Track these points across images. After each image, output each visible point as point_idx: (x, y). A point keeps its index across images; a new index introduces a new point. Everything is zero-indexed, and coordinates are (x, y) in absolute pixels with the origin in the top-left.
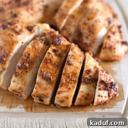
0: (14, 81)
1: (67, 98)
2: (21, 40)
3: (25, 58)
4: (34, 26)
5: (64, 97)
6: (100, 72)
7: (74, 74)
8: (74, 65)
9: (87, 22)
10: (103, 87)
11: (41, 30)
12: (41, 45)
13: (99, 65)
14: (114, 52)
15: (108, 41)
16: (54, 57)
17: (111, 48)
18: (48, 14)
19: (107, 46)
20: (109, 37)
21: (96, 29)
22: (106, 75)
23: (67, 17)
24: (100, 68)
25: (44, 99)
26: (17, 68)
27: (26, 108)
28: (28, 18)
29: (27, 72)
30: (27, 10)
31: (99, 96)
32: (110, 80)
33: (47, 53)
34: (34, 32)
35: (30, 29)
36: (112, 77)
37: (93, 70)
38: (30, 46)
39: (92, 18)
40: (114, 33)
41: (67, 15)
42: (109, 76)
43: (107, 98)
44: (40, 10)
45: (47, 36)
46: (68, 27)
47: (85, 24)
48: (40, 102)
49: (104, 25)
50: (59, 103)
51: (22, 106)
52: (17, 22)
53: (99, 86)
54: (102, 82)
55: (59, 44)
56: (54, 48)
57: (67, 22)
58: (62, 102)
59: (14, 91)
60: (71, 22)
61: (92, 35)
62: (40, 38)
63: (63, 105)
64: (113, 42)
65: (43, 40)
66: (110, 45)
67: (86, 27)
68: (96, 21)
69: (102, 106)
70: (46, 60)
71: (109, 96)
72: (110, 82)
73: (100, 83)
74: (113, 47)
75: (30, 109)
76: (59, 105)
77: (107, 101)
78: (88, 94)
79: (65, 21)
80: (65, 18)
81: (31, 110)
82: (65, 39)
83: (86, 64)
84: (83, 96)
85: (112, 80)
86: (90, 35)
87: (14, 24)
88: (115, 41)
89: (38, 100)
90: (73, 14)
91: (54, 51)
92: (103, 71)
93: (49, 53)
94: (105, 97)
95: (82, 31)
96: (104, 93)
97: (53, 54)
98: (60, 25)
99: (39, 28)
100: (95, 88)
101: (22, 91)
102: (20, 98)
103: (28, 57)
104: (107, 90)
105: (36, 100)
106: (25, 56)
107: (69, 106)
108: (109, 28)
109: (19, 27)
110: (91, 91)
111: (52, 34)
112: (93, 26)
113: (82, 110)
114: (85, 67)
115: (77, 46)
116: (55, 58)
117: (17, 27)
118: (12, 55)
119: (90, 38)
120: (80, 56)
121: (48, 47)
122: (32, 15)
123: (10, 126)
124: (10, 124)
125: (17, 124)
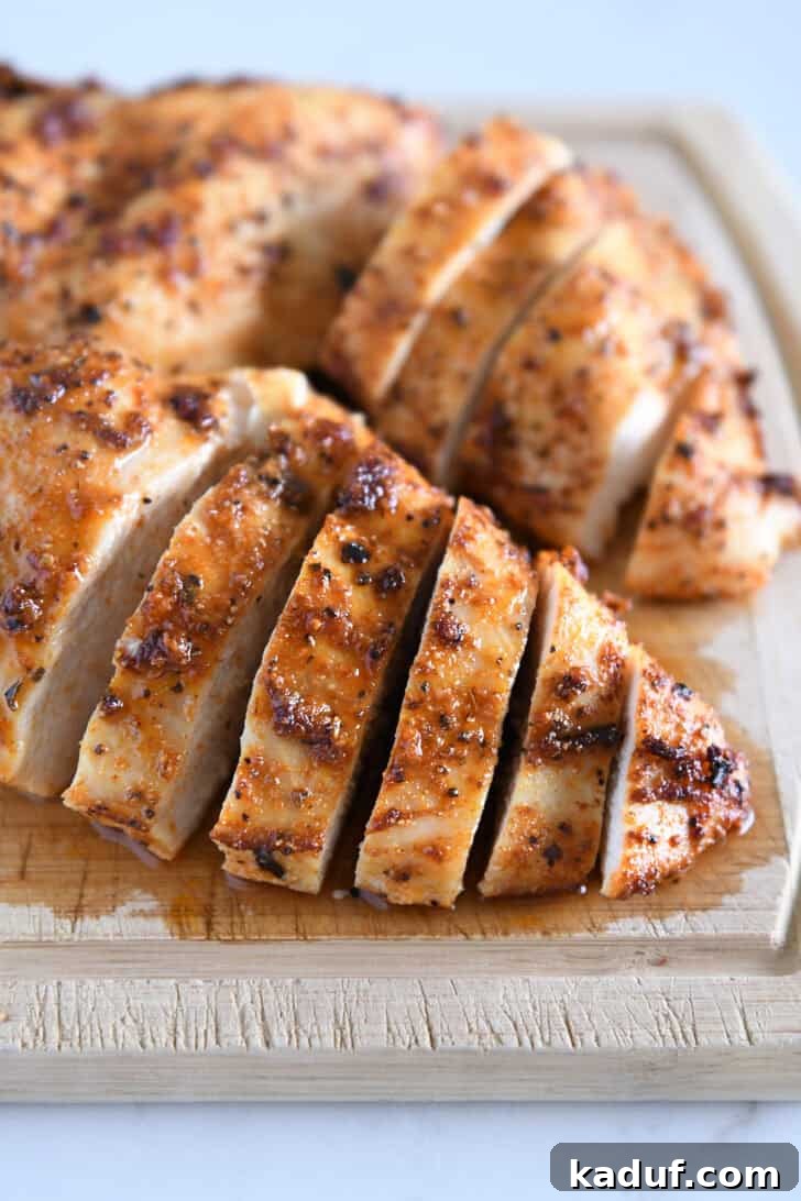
0: (99, 751)
1: (436, 853)
2: (136, 479)
3: (167, 605)
4: (216, 384)
5: (417, 848)
6: (639, 686)
7: (476, 701)
8: (478, 643)
9: (546, 351)
10: (656, 783)
11: (255, 414)
12: (262, 515)
13: (633, 641)
14: (720, 546)
15: (678, 478)
16: (350, 593)
17: (696, 523)
18: (295, 295)
19: (675, 510)
20: (684, 452)
21: (599, 398)
22: (678, 701)
23: (418, 322)
24: (637, 659)
25: (289, 862)
26: (119, 667)
27: (177, 914)
28: (170, 325)
29: (178, 689)
30: (164, 276)
31: (635, 837)
32: (698, 734)
33: (304, 572)
34: (215, 426)
35: (189, 408)
36: (709, 714)
37: (595, 675)
38: (192, 525)
39: (577, 329)
40: (711, 422)
41: (414, 308)
42: (693, 709)
43: (683, 851)
44: (244, 271)
45: (300, 455)
46: (421, 384)
47: (530, 365)
48: (260, 877)
49: (650, 371)
50: (380, 884)
51: (148, 902)
52: (106, 365)
53: (635, 776)
54: (653, 750)
55: (381, 508)
56: (347, 533)
57: (416, 351)
58: (403, 876)
59: (100, 809)
60: (440, 355)
61: (576, 437)
62: (256, 466)
63: (406, 895)
64: (708, 482)
65: (273, 483)
66: (693, 506)
67: (540, 387)
68: (600, 350)
69: (654, 898)
70: (302, 613)
71: (695, 834)
72: (702, 746)
73: (639, 753)
74: (708, 518)
75: (198, 924)
76: (383, 896)
77: (684, 864)
78: (565, 828)
79: (402, 346)
80: (404, 326)
81: (209, 926)
82: (413, 473)
83: (549, 640)
84: (533, 840)
85: (715, 737)
86: (560, 438)
87: (92, 381)
88: (722, 478)
89: (253, 866)
90: (457, 299)
91: (348, 554)
92: (654, 682)
93: (316, 567)
94: (673, 842)
95: (512, 409)
96: (665, 821)
97: (342, 573)
98: (375, 374)
99: (244, 403)
100: (610, 787)
101: (150, 814)
102: (138, 850)
103: (186, 599)
104: (687, 799)
105: (238, 865)
106: (168, 590)
107: (448, 900)
108: (679, 387)
109: (123, 401)
110: (583, 806)
111: (328, 442)
112: (582, 376)
113: (526, 928)
114: (546, 655)
115: (488, 511)
116: (355, 603)
117: (106, 399)
118: (83, 580)
119: (562, 453)
120: (514, 585)
121: (303, 524)
122: (193, 306)
123: (77, 1033)
124: (79, 1022)
125: (123, 1020)
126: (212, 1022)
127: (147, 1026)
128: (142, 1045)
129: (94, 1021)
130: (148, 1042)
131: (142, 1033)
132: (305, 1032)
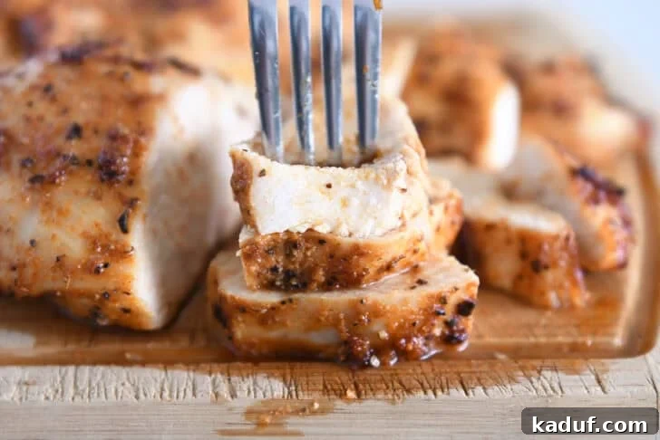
123: (87, 391)
124: (90, 385)
125: (123, 384)
126: (190, 384)
127: (141, 386)
128: (137, 397)
129: (102, 384)
130: (142, 396)
131: (137, 390)
132: (261, 389)
